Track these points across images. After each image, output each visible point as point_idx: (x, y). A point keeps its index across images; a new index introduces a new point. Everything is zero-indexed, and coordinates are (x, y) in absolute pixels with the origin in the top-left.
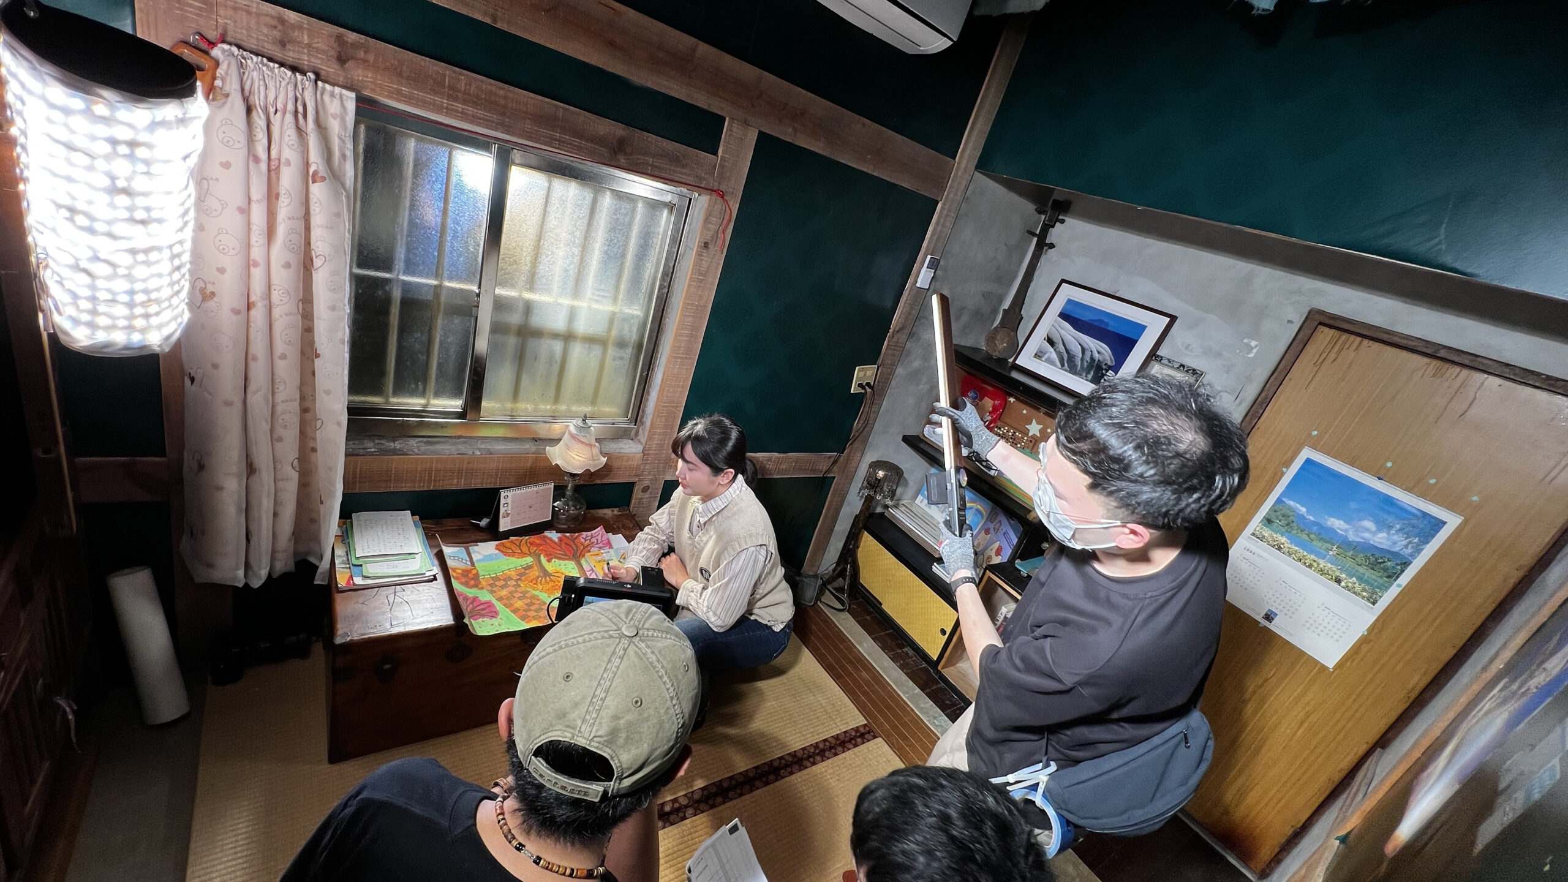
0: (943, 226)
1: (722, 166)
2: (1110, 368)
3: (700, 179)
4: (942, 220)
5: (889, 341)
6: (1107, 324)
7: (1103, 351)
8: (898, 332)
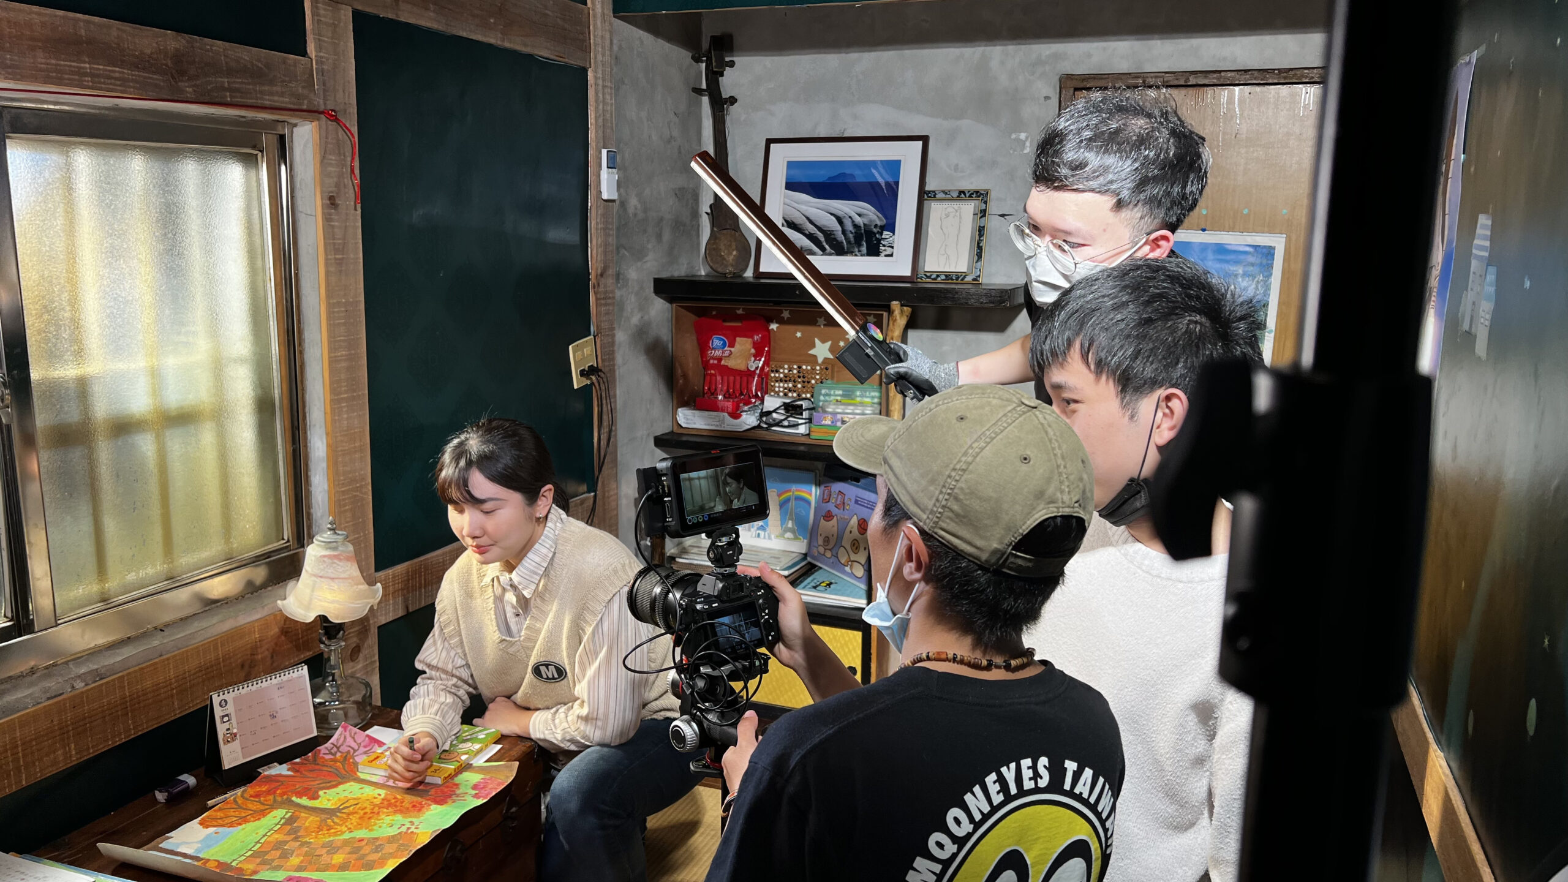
0: (604, 103)
1: (322, 72)
2: (883, 228)
3: (299, 97)
4: (601, 95)
5: (596, 293)
6: (852, 176)
7: (865, 212)
8: (602, 275)
